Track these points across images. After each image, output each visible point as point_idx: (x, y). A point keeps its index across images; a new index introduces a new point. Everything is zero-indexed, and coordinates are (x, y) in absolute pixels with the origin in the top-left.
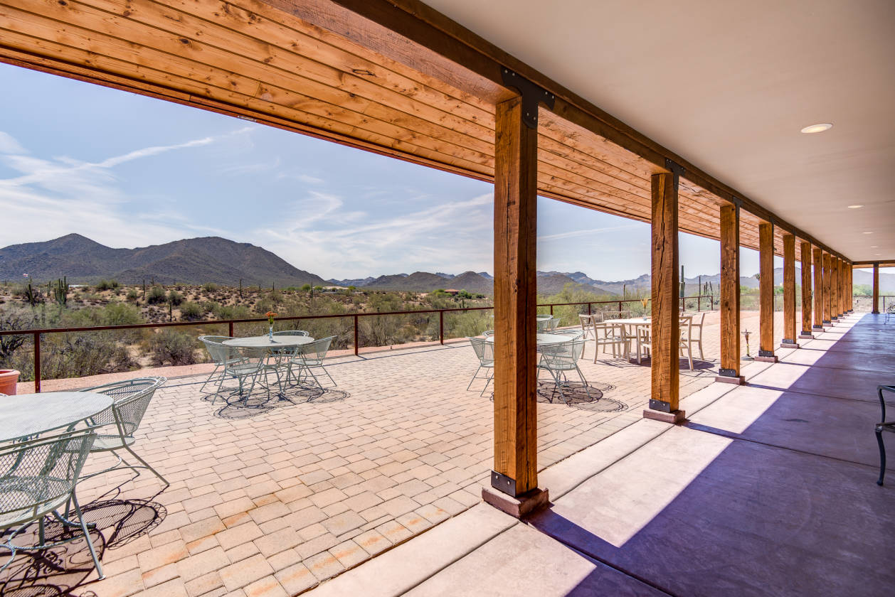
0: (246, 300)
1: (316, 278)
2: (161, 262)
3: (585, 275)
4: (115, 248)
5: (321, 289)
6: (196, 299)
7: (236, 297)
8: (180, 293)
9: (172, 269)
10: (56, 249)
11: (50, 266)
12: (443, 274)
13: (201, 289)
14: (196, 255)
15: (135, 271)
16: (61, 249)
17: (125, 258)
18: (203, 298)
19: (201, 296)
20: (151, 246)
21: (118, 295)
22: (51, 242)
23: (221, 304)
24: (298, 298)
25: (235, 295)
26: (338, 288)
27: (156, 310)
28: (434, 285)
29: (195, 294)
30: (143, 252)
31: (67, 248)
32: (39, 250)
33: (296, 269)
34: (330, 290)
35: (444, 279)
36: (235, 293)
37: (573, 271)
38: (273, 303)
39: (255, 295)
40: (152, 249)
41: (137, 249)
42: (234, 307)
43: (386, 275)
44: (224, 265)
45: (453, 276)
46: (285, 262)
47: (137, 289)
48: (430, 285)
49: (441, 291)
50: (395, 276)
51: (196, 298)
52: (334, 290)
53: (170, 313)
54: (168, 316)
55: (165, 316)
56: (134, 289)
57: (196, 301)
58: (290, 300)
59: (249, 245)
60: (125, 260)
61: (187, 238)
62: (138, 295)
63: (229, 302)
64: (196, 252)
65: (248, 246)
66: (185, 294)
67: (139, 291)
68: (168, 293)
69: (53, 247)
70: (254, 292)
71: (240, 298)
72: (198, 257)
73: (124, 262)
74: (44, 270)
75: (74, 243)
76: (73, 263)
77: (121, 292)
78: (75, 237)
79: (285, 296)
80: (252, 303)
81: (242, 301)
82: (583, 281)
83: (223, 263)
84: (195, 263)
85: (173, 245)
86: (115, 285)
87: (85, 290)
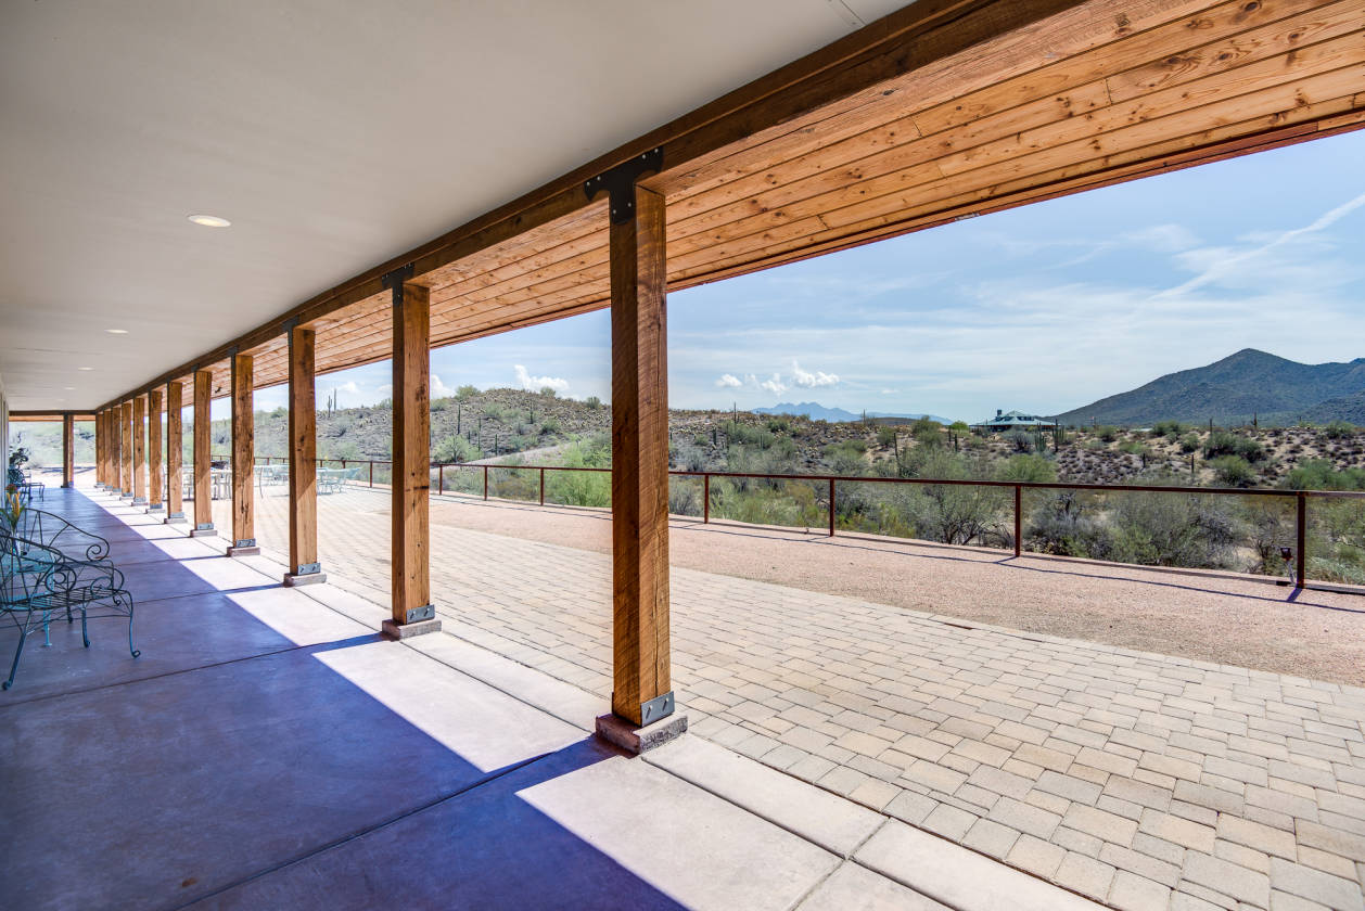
4: (1315, 363)
10: (1221, 375)
11: (1209, 401)
16: (1228, 374)
17: (1332, 379)
22: (1214, 365)
31: (1236, 371)
32: (1198, 379)
60: (1333, 383)
73: (1331, 387)
74: (1201, 407)
75: (1249, 362)
76: (1241, 394)
78: (1247, 353)
86: (1176, 429)
87: (1138, 436)
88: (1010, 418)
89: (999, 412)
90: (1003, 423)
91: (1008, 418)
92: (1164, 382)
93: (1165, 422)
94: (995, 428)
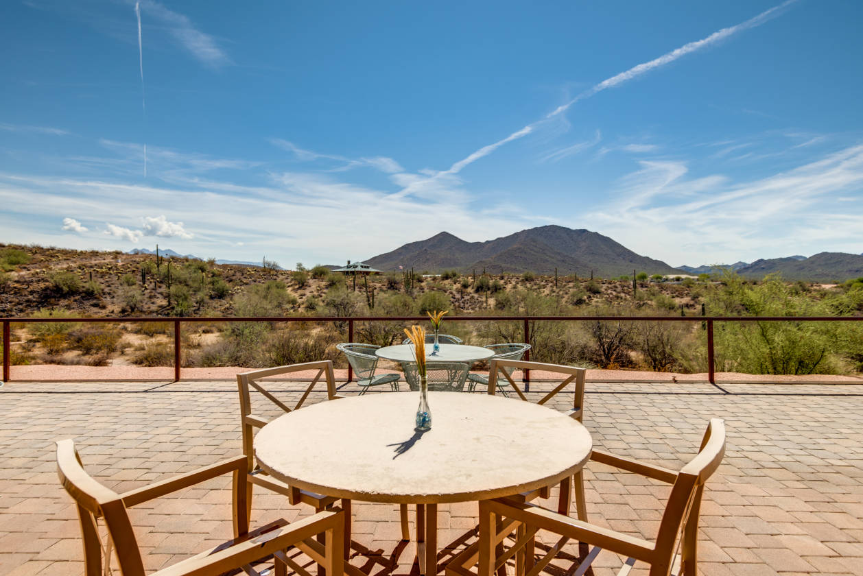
0: (561, 290)
1: (661, 265)
2: (505, 253)
5: (661, 278)
7: (551, 287)
8: (502, 282)
9: (514, 259)
13: (521, 279)
14: (535, 244)
18: (520, 287)
19: (519, 286)
20: (498, 239)
21: (455, 283)
23: (536, 294)
24: (619, 289)
25: (550, 284)
26: (683, 276)
27: (475, 298)
29: (514, 283)
30: (492, 244)
31: (439, 244)
32: (422, 247)
34: (673, 279)
36: (552, 282)
38: (588, 293)
39: (571, 285)
41: (488, 242)
42: (548, 297)
44: (559, 254)
46: (623, 247)
47: (470, 278)
48: (845, 272)
51: (515, 287)
52: (678, 279)
53: (486, 302)
54: (485, 304)
55: (482, 304)
56: (468, 278)
57: (513, 290)
58: (609, 291)
59: (585, 231)
60: (478, 252)
61: (526, 229)
62: (469, 284)
63: (544, 292)
64: (534, 242)
65: (583, 232)
66: (506, 283)
67: (470, 280)
68: (491, 282)
69: (430, 244)
70: (570, 282)
71: (555, 288)
72: (536, 247)
74: (425, 263)
75: (444, 239)
76: (443, 257)
77: (457, 281)
78: (444, 234)
79: (605, 286)
80: (567, 293)
81: (557, 291)
83: (558, 251)
84: (532, 252)
85: (516, 236)
86: (454, 275)
87: (434, 279)
88: (357, 266)
89: (349, 262)
90: (352, 269)
91: (355, 267)
92: (407, 247)
93: (450, 271)
94: (347, 273)
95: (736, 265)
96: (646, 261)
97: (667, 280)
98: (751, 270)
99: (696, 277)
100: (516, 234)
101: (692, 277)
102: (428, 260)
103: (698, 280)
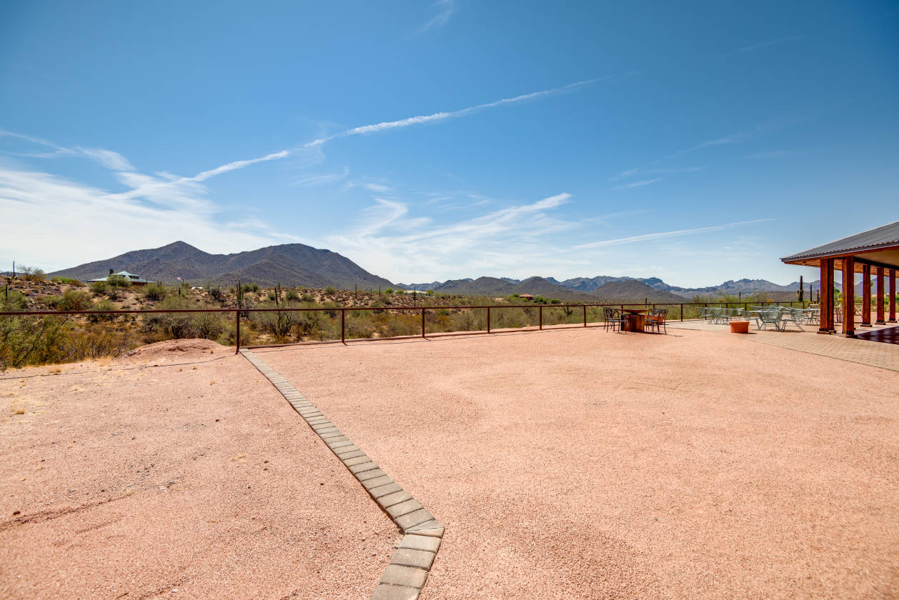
2: (253, 267)
3: (661, 281)
4: (212, 254)
6: (322, 300)
12: (508, 279)
14: (282, 260)
15: (232, 275)
17: (221, 263)
20: (243, 253)
22: (161, 249)
26: (417, 292)
28: (500, 290)
30: (236, 257)
31: (173, 254)
32: (152, 256)
33: (369, 274)
34: (409, 294)
35: (510, 284)
37: (647, 277)
40: (244, 255)
43: (452, 280)
44: (306, 270)
45: (518, 280)
48: (496, 290)
49: (516, 296)
50: (460, 280)
52: (413, 294)
59: (327, 251)
60: (222, 265)
61: (273, 245)
69: (163, 253)
72: (284, 263)
73: (221, 267)
75: (180, 249)
76: (179, 267)
78: (180, 244)
82: (658, 287)
84: (281, 267)
95: (434, 284)
96: (376, 279)
97: (406, 294)
98: (443, 288)
99: (425, 293)
100: (263, 250)
101: (423, 292)
102: (160, 270)
103: (427, 295)
